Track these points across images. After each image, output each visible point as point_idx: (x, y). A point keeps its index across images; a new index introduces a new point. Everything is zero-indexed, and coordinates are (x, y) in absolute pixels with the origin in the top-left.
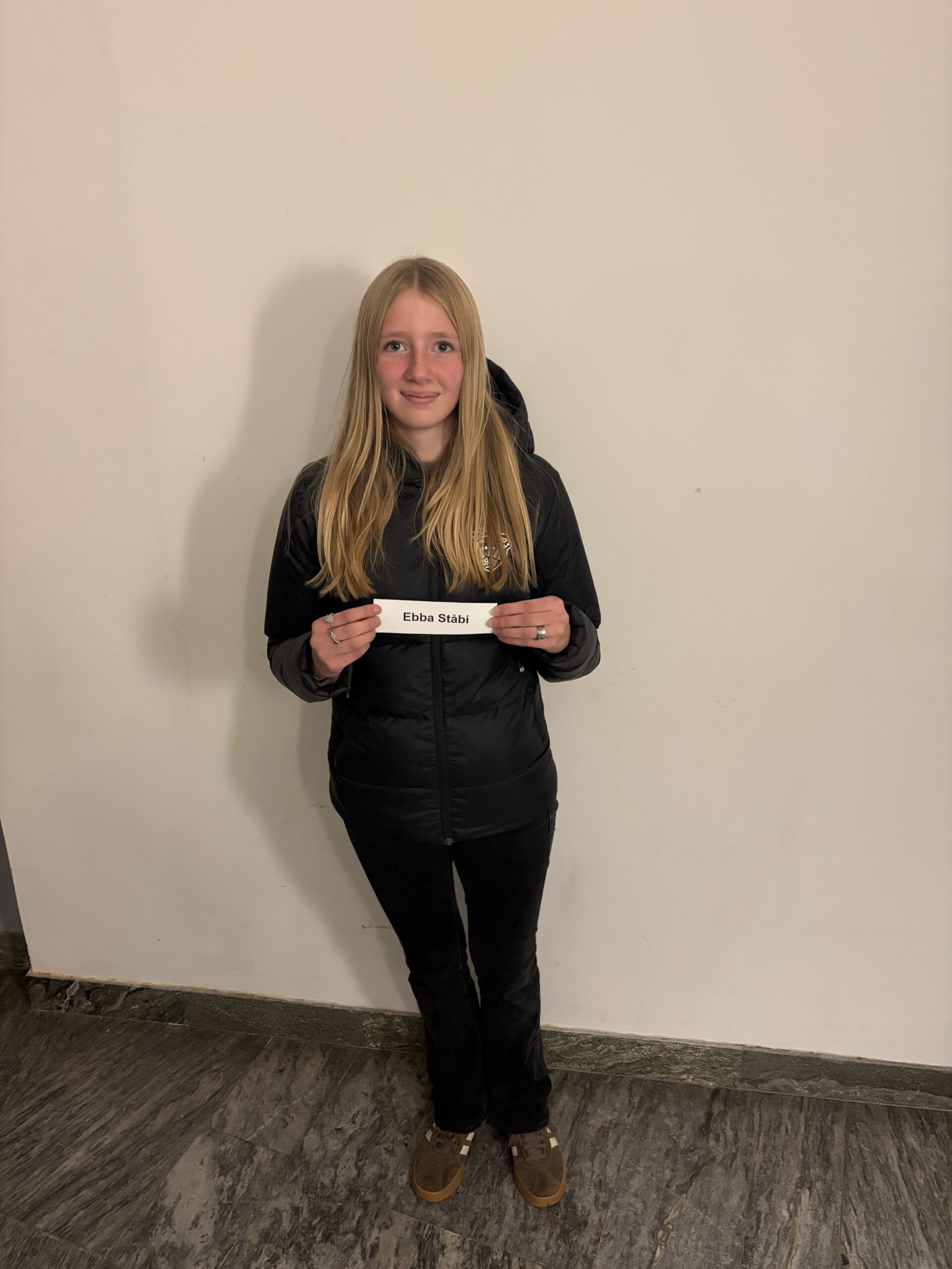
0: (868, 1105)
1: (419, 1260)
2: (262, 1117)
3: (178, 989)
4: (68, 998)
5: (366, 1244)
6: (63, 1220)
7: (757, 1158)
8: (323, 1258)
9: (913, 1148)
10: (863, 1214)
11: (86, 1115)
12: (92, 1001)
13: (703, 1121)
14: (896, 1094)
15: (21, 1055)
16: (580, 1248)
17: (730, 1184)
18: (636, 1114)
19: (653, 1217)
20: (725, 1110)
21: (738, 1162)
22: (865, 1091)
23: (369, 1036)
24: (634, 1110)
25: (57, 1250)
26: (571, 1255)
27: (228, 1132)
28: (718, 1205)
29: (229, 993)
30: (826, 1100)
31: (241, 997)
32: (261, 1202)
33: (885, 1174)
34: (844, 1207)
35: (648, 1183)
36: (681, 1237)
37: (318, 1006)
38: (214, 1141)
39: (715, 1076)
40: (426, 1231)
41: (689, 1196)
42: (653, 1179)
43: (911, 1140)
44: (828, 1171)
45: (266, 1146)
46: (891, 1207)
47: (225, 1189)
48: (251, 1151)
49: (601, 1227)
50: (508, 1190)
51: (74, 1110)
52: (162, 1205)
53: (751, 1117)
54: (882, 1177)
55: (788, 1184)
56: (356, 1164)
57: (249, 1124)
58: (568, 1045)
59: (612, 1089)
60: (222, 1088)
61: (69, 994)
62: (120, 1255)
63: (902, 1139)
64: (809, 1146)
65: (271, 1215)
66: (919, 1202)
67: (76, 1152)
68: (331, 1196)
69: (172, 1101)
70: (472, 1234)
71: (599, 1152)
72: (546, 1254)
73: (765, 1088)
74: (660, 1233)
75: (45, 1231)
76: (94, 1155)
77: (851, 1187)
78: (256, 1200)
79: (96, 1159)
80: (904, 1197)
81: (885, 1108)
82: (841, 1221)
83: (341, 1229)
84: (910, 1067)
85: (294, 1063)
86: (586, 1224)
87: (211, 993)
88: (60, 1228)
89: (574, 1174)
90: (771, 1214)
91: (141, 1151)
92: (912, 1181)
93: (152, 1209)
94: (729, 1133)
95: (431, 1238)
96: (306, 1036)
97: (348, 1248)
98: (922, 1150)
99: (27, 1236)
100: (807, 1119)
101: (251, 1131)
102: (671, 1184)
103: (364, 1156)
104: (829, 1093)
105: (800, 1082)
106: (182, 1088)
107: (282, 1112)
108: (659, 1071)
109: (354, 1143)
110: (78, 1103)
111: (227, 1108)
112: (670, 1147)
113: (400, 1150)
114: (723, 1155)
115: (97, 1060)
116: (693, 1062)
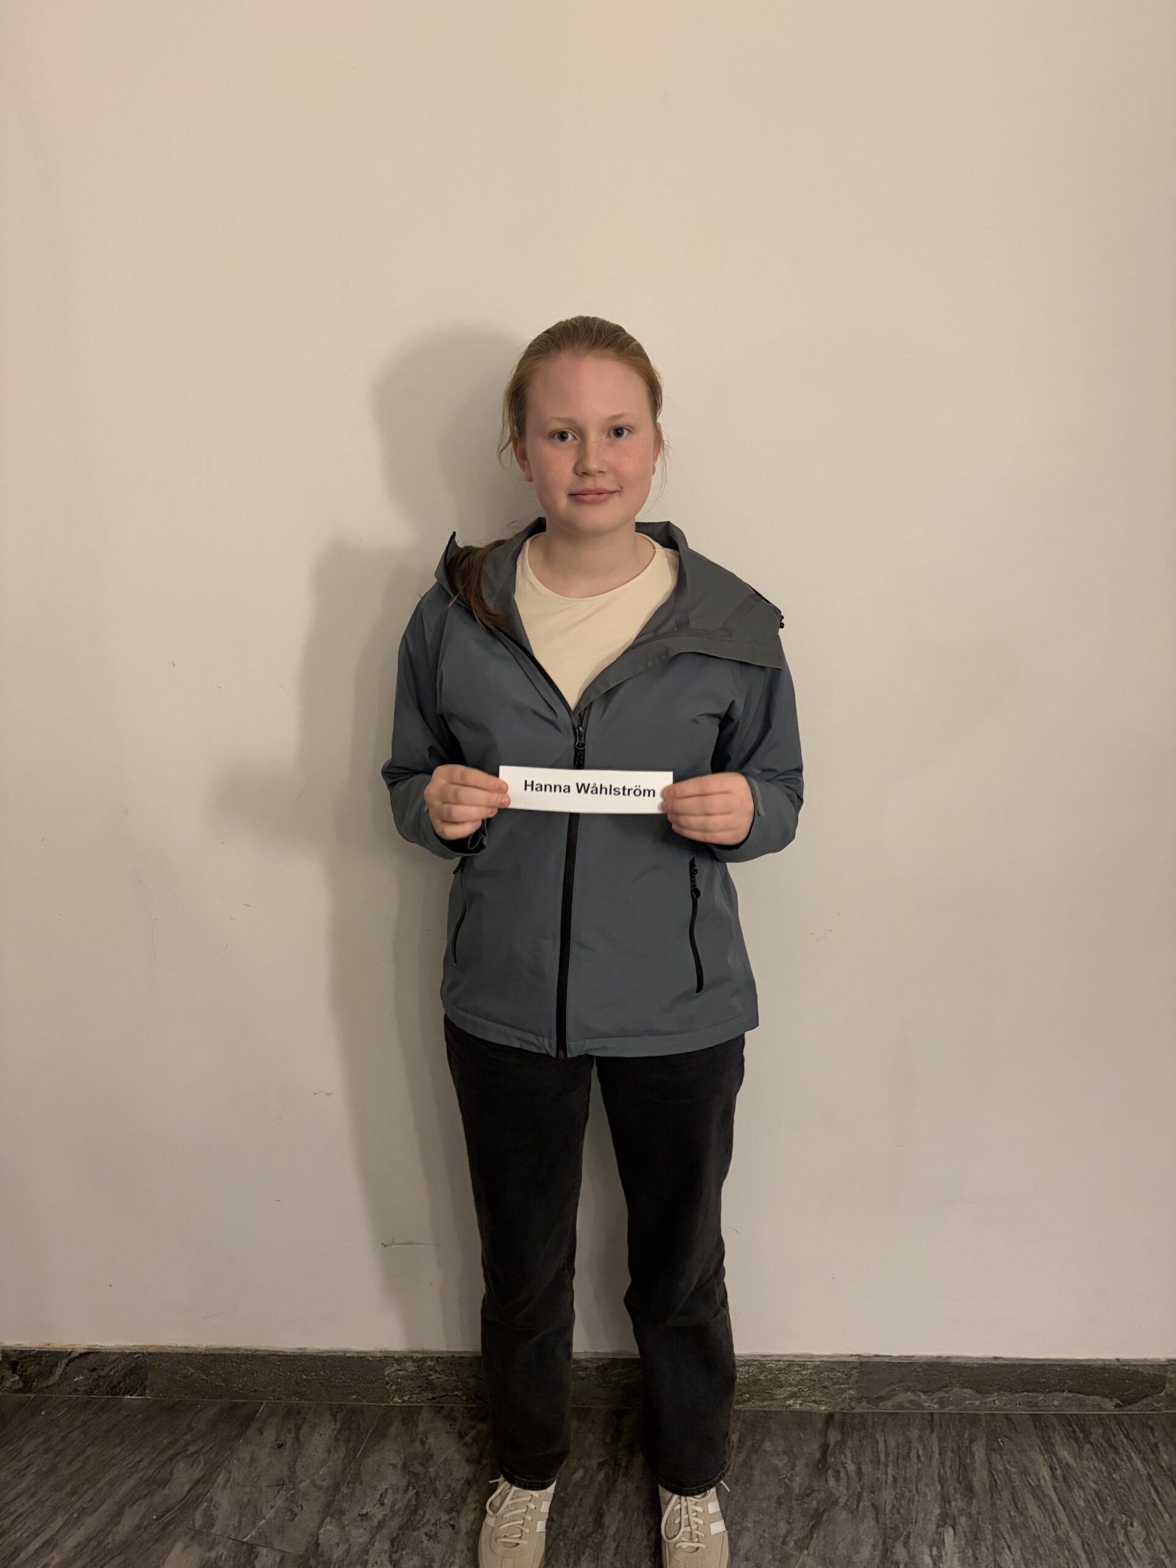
0: (1010, 1416)
2: (261, 1508)
3: (138, 1350)
7: (887, 1495)
9: (1067, 1463)
10: (1019, 1552)
11: (25, 1527)
12: (19, 1375)
13: (817, 1456)
14: (1040, 1398)
17: (859, 1532)
20: (842, 1440)
21: (865, 1503)
22: (1004, 1398)
23: (393, 1388)
27: (219, 1533)
28: (847, 1559)
29: (207, 1349)
30: (960, 1414)
31: (224, 1352)
33: (1039, 1499)
34: (997, 1545)
35: (759, 1541)
37: (325, 1355)
38: (200, 1545)
39: (828, 1397)
41: (812, 1551)
42: (766, 1535)
43: (1064, 1454)
44: (971, 1505)
45: (269, 1546)
46: (1050, 1538)
48: (250, 1555)
51: (6, 1523)
53: (875, 1444)
54: (1035, 1504)
55: (928, 1524)
56: (390, 1557)
57: (244, 1519)
60: (205, 1474)
63: (1053, 1454)
64: (946, 1474)
66: (1082, 1529)
69: (138, 1499)
73: (887, 1406)
77: (1001, 1520)
80: (1064, 1525)
81: (1029, 1416)
82: (995, 1563)
84: (1058, 1363)
85: (297, 1434)
87: (181, 1350)
90: (910, 1563)
92: (1070, 1503)
94: (851, 1467)
96: (310, 1397)
98: (1077, 1463)
100: (940, 1441)
101: (248, 1528)
102: (788, 1539)
103: (400, 1547)
104: (963, 1406)
105: (929, 1396)
106: (150, 1480)
107: (287, 1499)
108: (759, 1397)
109: (385, 1531)
110: (12, 1514)
111: (213, 1502)
112: (782, 1493)
113: (445, 1533)
114: (846, 1495)
115: (32, 1453)
116: (800, 1383)
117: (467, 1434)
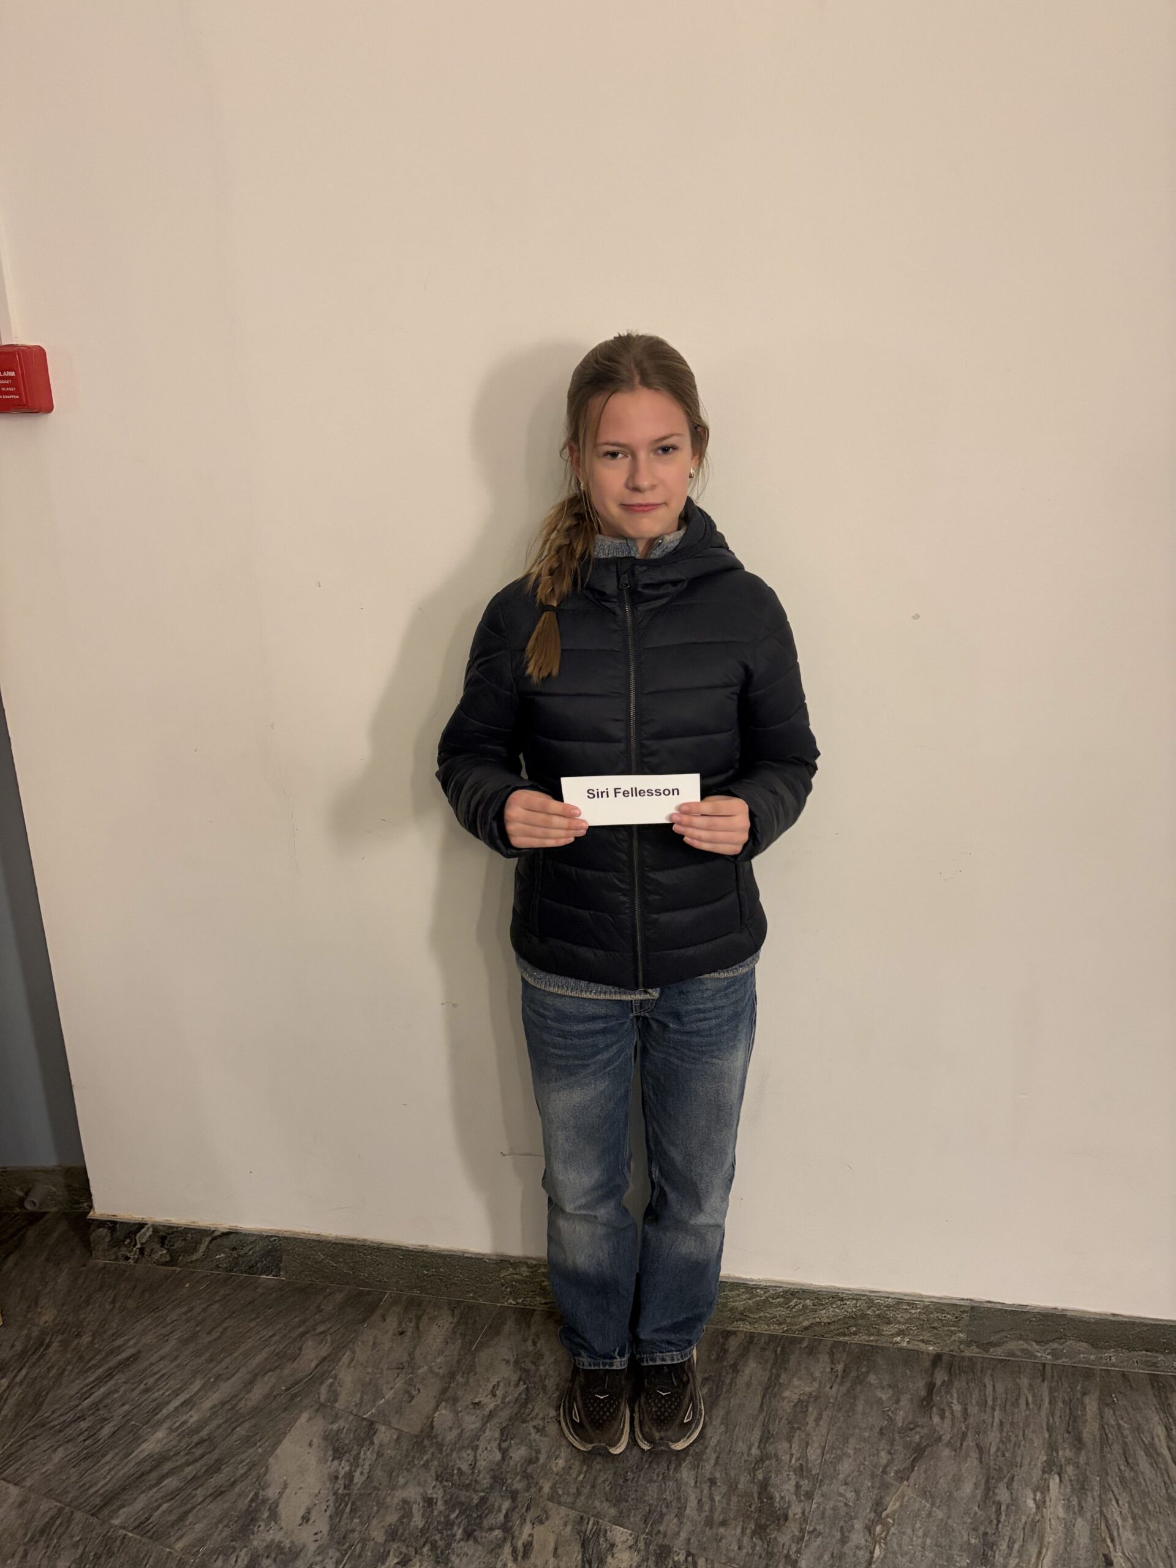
0: (1126, 1373)
1: (583, 1562)
2: (382, 1389)
3: (274, 1234)
4: (139, 1246)
5: (517, 1542)
6: (144, 1513)
7: (993, 1438)
8: (465, 1559)
10: (1127, 1505)
11: (166, 1388)
12: (168, 1250)
13: (923, 1393)
14: (1159, 1359)
15: (82, 1316)
16: (781, 1547)
17: (961, 1470)
18: (840, 1385)
19: (868, 1510)
20: (949, 1380)
21: (970, 1442)
22: (1121, 1355)
23: (508, 1290)
24: (838, 1380)
25: (138, 1551)
26: (770, 1555)
27: (341, 1408)
28: (948, 1494)
29: (337, 1238)
30: (1073, 1366)
31: (352, 1242)
32: (385, 1492)
33: (1151, 1456)
34: (1103, 1497)
35: (860, 1468)
36: (904, 1533)
37: (446, 1253)
38: (324, 1417)
39: (936, 1338)
40: (590, 1527)
41: (912, 1484)
42: (866, 1463)
44: (1080, 1453)
45: (388, 1424)
46: (1160, 1496)
47: (340, 1476)
48: (370, 1430)
49: (805, 1520)
50: (688, 1477)
51: (151, 1381)
52: (264, 1496)
53: (983, 1388)
54: (1147, 1460)
55: (1032, 1469)
56: (499, 1445)
57: (366, 1397)
58: (754, 1300)
59: (809, 1354)
60: (330, 1354)
61: (139, 1241)
62: (215, 1557)
63: (1170, 1414)
64: (1054, 1422)
65: (398, 1507)
67: (156, 1432)
68: (471, 1485)
69: (270, 1370)
70: (647, 1530)
71: (798, 1431)
72: (739, 1555)
73: (998, 1353)
74: (878, 1528)
75: (124, 1528)
76: (178, 1435)
77: (1110, 1472)
78: (379, 1490)
79: (180, 1441)
81: (1147, 1376)
82: (1101, 1514)
83: (486, 1524)
85: (417, 1324)
86: (786, 1518)
87: (314, 1238)
88: (142, 1523)
89: (768, 1457)
90: (1013, 1505)
91: (235, 1431)
93: (252, 1501)
94: (957, 1407)
95: (596, 1535)
96: (430, 1291)
97: (495, 1548)
99: (101, 1533)
100: (1051, 1390)
101: (368, 1406)
102: (888, 1469)
103: (509, 1436)
104: (1077, 1359)
105: (1041, 1346)
106: (282, 1353)
107: (405, 1382)
108: (866, 1332)
109: (496, 1420)
110: (156, 1374)
111: (338, 1379)
112: (884, 1425)
113: (552, 1429)
114: (950, 1433)
115: (176, 1320)
116: (909, 1321)
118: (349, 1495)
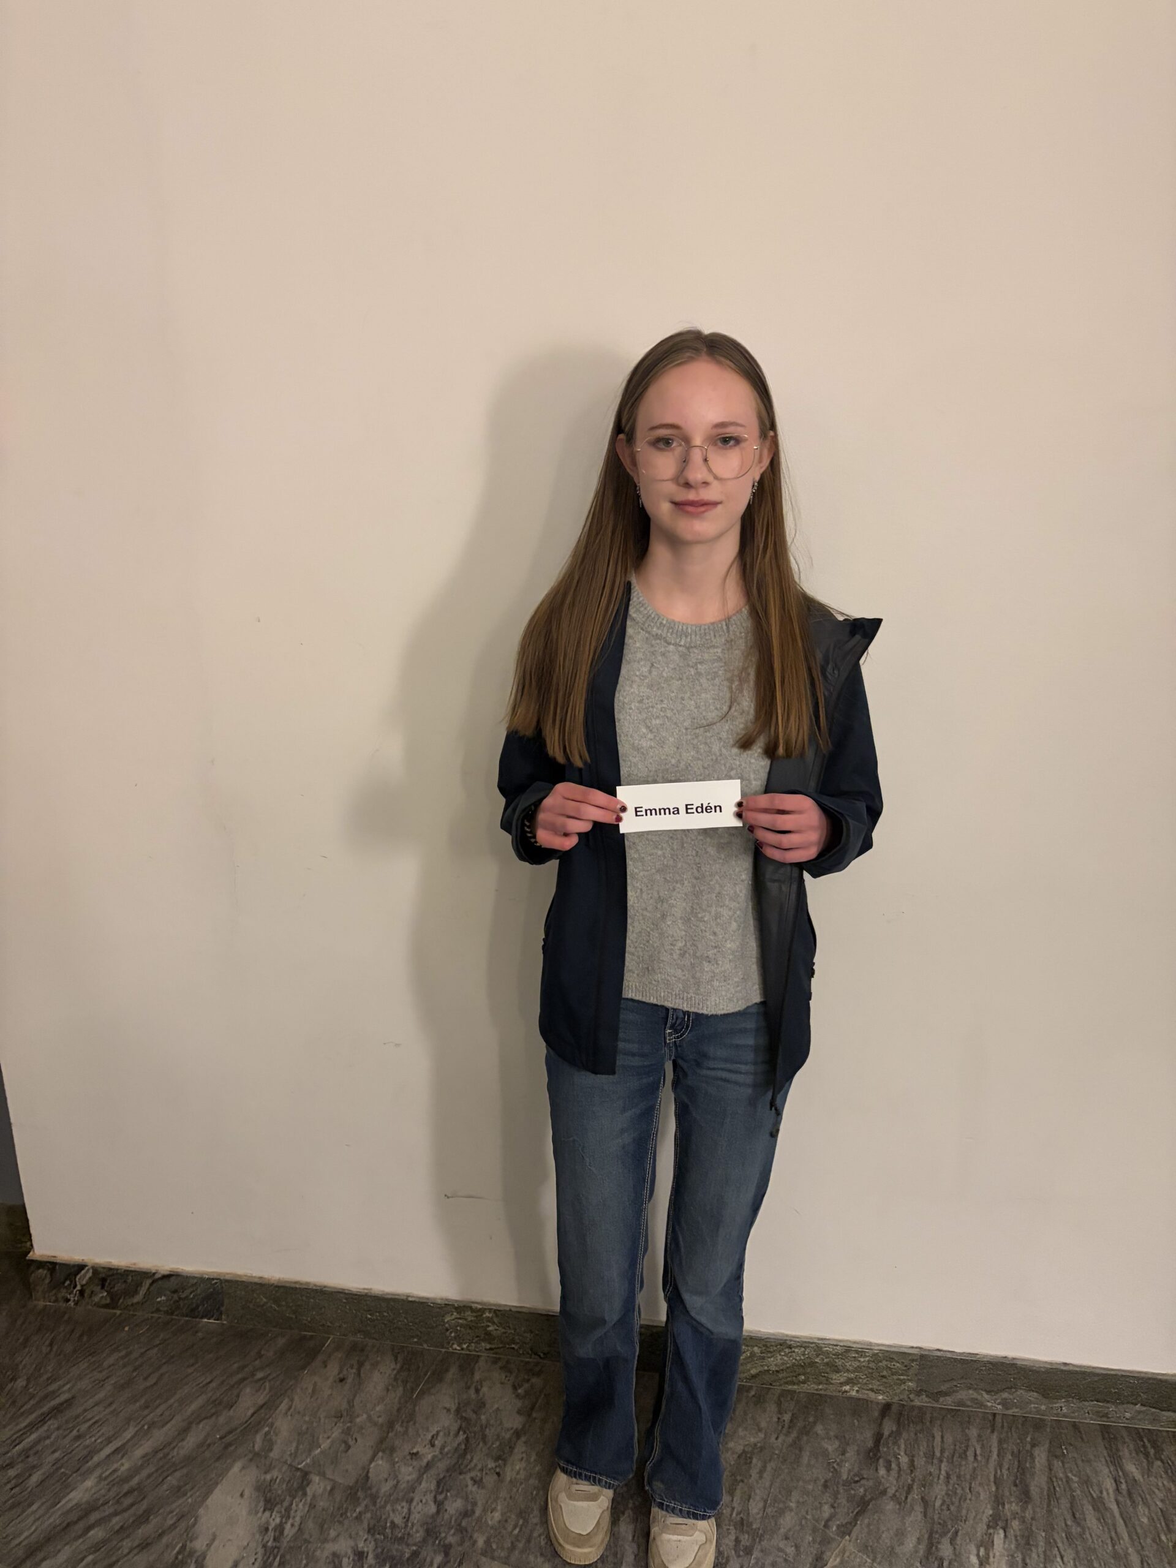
0: (1077, 1424)
2: (318, 1438)
3: (215, 1276)
4: (78, 1287)
7: (939, 1490)
9: (1134, 1477)
10: (1072, 1562)
11: (100, 1433)
12: (107, 1292)
13: (870, 1444)
14: (1111, 1409)
15: (19, 1359)
17: (905, 1523)
18: (786, 1435)
20: (898, 1431)
21: (915, 1495)
22: (1072, 1405)
23: (453, 1335)
24: (785, 1430)
27: (275, 1457)
28: (890, 1549)
29: (279, 1281)
30: (1024, 1417)
31: (293, 1285)
32: (315, 1545)
33: (1099, 1511)
34: (1048, 1553)
35: (801, 1522)
37: (389, 1297)
38: (257, 1467)
39: (886, 1387)
41: (853, 1539)
42: (809, 1517)
43: (1131, 1468)
44: (1027, 1507)
45: (323, 1475)
46: (1107, 1553)
47: (270, 1528)
48: (302, 1483)
50: (626, 1532)
51: (84, 1427)
52: (191, 1548)
53: (931, 1439)
54: (1095, 1515)
55: (978, 1523)
56: (435, 1497)
57: (301, 1447)
59: (756, 1405)
60: (268, 1401)
61: (80, 1283)
63: (1120, 1467)
64: (1002, 1475)
65: (328, 1561)
66: (1143, 1547)
67: (84, 1481)
68: (404, 1538)
69: (206, 1418)
71: (741, 1484)
73: (948, 1402)
76: (108, 1484)
77: (1056, 1527)
78: (309, 1542)
79: (109, 1490)
80: (1123, 1540)
81: (1098, 1427)
85: (359, 1371)
87: (256, 1280)
90: (955, 1560)
91: (165, 1481)
92: (1133, 1519)
93: (179, 1553)
94: (903, 1459)
96: (374, 1336)
98: (1144, 1480)
100: (1000, 1442)
101: (304, 1456)
102: (830, 1523)
103: (445, 1488)
104: (1028, 1409)
105: (991, 1395)
106: (218, 1401)
107: (342, 1433)
108: (815, 1380)
109: (433, 1472)
110: (90, 1420)
111: (274, 1427)
112: (829, 1477)
113: (490, 1480)
114: (895, 1486)
115: (113, 1365)
116: (857, 1369)
117: (520, 1386)
118: (278, 1548)
